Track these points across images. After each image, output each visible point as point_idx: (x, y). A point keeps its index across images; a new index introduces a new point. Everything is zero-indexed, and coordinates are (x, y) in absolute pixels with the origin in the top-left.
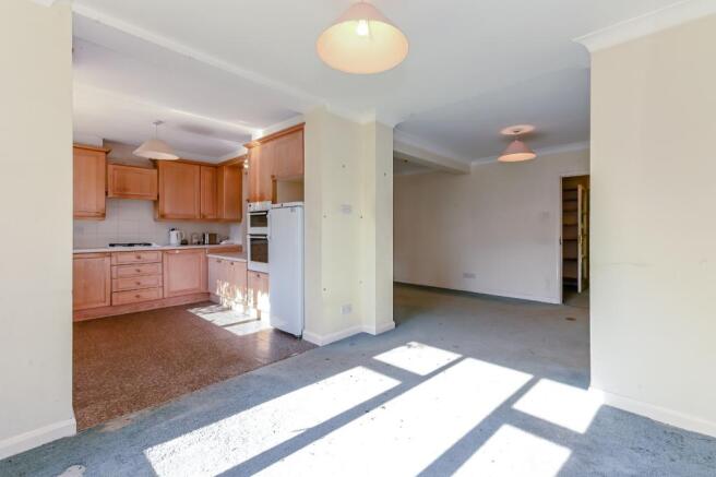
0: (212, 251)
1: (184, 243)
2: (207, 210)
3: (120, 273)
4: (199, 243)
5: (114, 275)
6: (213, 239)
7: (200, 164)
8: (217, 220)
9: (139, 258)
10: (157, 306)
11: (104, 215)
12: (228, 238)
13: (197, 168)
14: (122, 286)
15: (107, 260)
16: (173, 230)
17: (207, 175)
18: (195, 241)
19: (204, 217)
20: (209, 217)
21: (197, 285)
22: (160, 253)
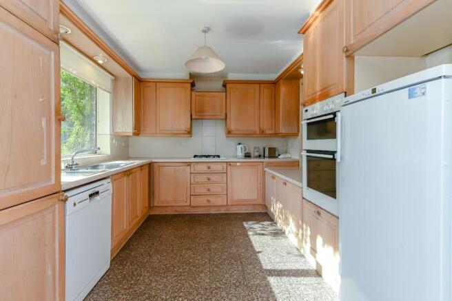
0: (269, 165)
1: (248, 156)
2: (266, 125)
3: (196, 180)
4: (260, 156)
5: (192, 182)
6: (273, 153)
7: (260, 83)
8: (276, 135)
9: (209, 168)
10: (223, 211)
11: (190, 133)
12: (286, 152)
13: (257, 86)
14: (198, 191)
15: (188, 169)
16: (240, 144)
17: (266, 92)
18: (257, 154)
19: (263, 132)
20: (268, 132)
21: (255, 197)
22: (225, 164)
